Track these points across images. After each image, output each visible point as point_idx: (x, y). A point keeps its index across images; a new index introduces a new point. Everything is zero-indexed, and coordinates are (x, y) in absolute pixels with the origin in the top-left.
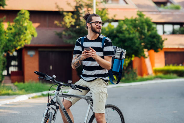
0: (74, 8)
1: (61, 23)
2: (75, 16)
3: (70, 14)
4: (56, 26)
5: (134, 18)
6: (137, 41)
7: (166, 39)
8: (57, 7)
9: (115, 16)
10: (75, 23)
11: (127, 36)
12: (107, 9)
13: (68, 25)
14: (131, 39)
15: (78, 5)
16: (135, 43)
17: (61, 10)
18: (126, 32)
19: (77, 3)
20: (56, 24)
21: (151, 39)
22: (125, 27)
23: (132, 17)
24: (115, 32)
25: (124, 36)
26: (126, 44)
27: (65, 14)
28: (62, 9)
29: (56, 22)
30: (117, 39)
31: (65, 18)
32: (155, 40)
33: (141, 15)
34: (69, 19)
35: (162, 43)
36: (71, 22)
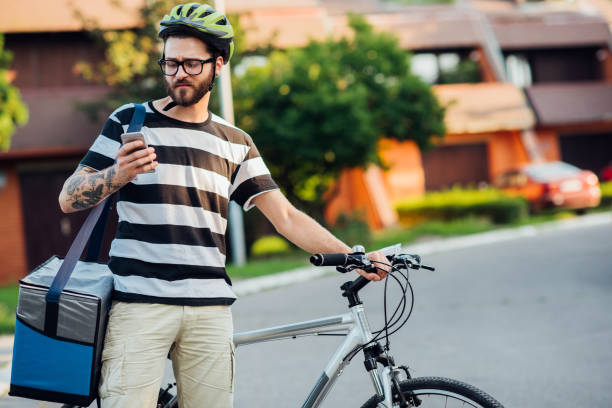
0: (137, 14)
1: (96, 70)
2: (146, 43)
3: (129, 37)
4: (79, 81)
6: (364, 116)
7: (454, 102)
9: (275, 34)
10: (148, 66)
11: (328, 100)
12: (249, 14)
13: (125, 75)
14: (344, 110)
15: (149, 4)
16: (355, 123)
17: (90, 27)
18: (324, 88)
20: (81, 75)
22: (314, 72)
23: (331, 36)
24: (285, 90)
29: (82, 68)
30: (292, 115)
31: (110, 50)
32: (418, 107)
33: (357, 27)
34: (126, 53)
35: (440, 115)
36: (131, 65)
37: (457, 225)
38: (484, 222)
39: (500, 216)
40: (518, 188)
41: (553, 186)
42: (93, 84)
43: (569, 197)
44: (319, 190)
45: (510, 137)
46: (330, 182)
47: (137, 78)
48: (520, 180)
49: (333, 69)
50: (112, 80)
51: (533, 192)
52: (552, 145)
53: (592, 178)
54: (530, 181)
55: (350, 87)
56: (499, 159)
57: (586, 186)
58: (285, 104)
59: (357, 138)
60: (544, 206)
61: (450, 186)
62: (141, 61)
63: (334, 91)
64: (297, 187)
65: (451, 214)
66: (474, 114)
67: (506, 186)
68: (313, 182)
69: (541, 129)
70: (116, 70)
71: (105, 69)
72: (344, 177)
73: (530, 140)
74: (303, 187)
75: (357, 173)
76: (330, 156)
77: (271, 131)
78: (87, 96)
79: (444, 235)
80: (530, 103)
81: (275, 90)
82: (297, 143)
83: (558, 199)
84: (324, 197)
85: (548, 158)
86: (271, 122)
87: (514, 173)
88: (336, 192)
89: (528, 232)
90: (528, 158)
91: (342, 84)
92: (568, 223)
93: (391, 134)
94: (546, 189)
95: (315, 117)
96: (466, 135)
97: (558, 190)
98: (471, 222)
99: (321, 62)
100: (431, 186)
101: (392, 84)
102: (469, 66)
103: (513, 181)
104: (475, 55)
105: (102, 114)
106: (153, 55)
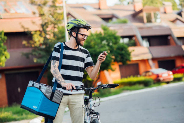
0: (40, 26)
1: (28, 43)
2: (43, 34)
3: (38, 33)
4: (24, 46)
5: (98, 32)
7: (133, 51)
8: (23, 27)
10: (44, 41)
13: (37, 44)
15: (44, 23)
17: (26, 30)
19: (43, 21)
21: (119, 52)
22: (92, 43)
23: (96, 32)
25: (95, 51)
27: (33, 33)
28: (28, 29)
29: (24, 42)
31: (33, 36)
32: (123, 52)
33: (105, 29)
34: (37, 37)
35: (129, 54)
36: (39, 41)
37: (133, 87)
39: (146, 84)
40: (149, 76)
41: (160, 75)
42: (28, 47)
43: (164, 78)
45: (145, 61)
47: (41, 44)
48: (150, 74)
50: (33, 46)
51: (153, 77)
52: (156, 64)
53: (171, 73)
54: (153, 74)
56: (142, 68)
57: (169, 75)
60: (158, 81)
62: (42, 40)
65: (131, 84)
67: (145, 76)
70: (35, 42)
73: (151, 62)
78: (26, 51)
80: (151, 52)
83: (161, 79)
85: (156, 68)
90: (151, 67)
92: (165, 86)
94: (158, 76)
96: (133, 61)
97: (161, 76)
98: (137, 86)
102: (132, 41)
103: (148, 74)
104: (134, 38)
105: (30, 56)
106: (45, 38)
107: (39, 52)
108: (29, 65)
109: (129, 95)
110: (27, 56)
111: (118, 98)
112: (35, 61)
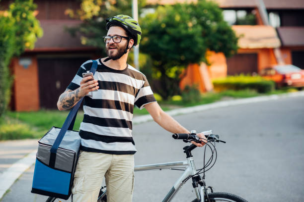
1: (75, 13)
2: (99, 1)
4: (68, 17)
6: (200, 40)
10: (100, 12)
11: (184, 32)
13: (89, 16)
14: (190, 37)
16: (196, 43)
18: (182, 26)
20: (68, 15)
21: (219, 36)
22: (178, 18)
24: (163, 26)
25: (179, 32)
26: (183, 45)
29: (69, 12)
30: (166, 38)
31: (83, 4)
32: (226, 37)
34: (90, 6)
35: (235, 41)
36: (92, 12)
37: (241, 93)
38: (254, 92)
39: (262, 89)
40: (271, 76)
41: (288, 76)
42: (74, 19)
43: (294, 81)
44: (177, 73)
45: (268, 51)
46: (182, 70)
47: (94, 17)
48: (273, 72)
49: (187, 17)
50: (83, 18)
51: (278, 78)
52: (288, 56)
54: (277, 73)
55: (194, 26)
56: (263, 62)
57: (303, 77)
58: (163, 33)
59: (196, 50)
60: (283, 85)
61: (239, 73)
62: (96, 9)
63: (187, 28)
64: (167, 71)
65: (238, 87)
66: (252, 40)
67: (265, 75)
68: (174, 69)
69: (283, 48)
70: (85, 13)
71: (80, 13)
72: (189, 68)
73: (278, 53)
74: (170, 71)
75: (195, 66)
76: (183, 58)
77: (156, 45)
78: (71, 25)
79: (235, 97)
80: (279, 36)
81: (159, 26)
82: (167, 51)
83: (289, 82)
84: (179, 77)
85: (286, 63)
86: (156, 41)
87: (269, 69)
88: (185, 75)
89: (274, 97)
90: (277, 62)
91: (190, 24)
92: (294, 94)
93: (212, 49)
94: (284, 77)
95: (177, 40)
96: (248, 49)
97: (290, 78)
98: (248, 92)
99: (181, 14)
100: (230, 73)
101: (214, 25)
102: (251, 17)
103: (269, 72)
104: (254, 12)
105: (77, 33)
106: (103, 7)
107: (92, 28)
108: (75, 47)
109: (229, 106)
110: (73, 33)
111: (210, 109)
112: (84, 41)
